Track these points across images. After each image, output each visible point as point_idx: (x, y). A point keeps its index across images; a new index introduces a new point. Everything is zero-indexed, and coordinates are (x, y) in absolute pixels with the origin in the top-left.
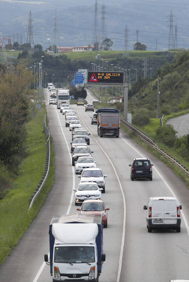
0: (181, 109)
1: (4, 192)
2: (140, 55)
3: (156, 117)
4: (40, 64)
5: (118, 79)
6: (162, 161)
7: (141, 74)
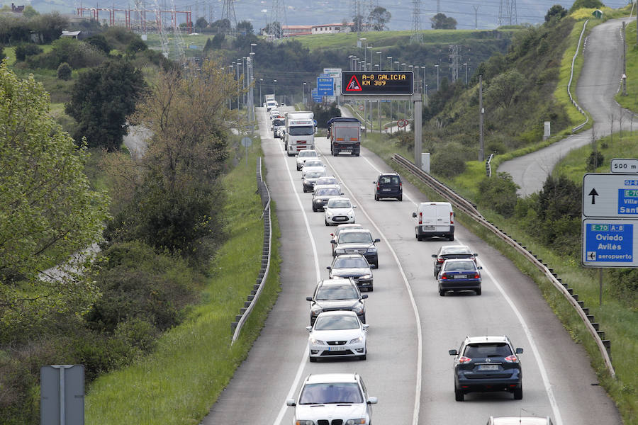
0: (526, 142)
1: (183, 311)
2: (446, 37)
3: (477, 159)
4: (248, 59)
5: (402, 86)
6: (492, 243)
7: (447, 75)
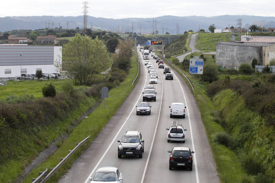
0: (180, 53)
1: (124, 79)
2: (168, 36)
3: (172, 56)
4: (136, 38)
5: (161, 44)
6: (175, 70)
7: (168, 42)
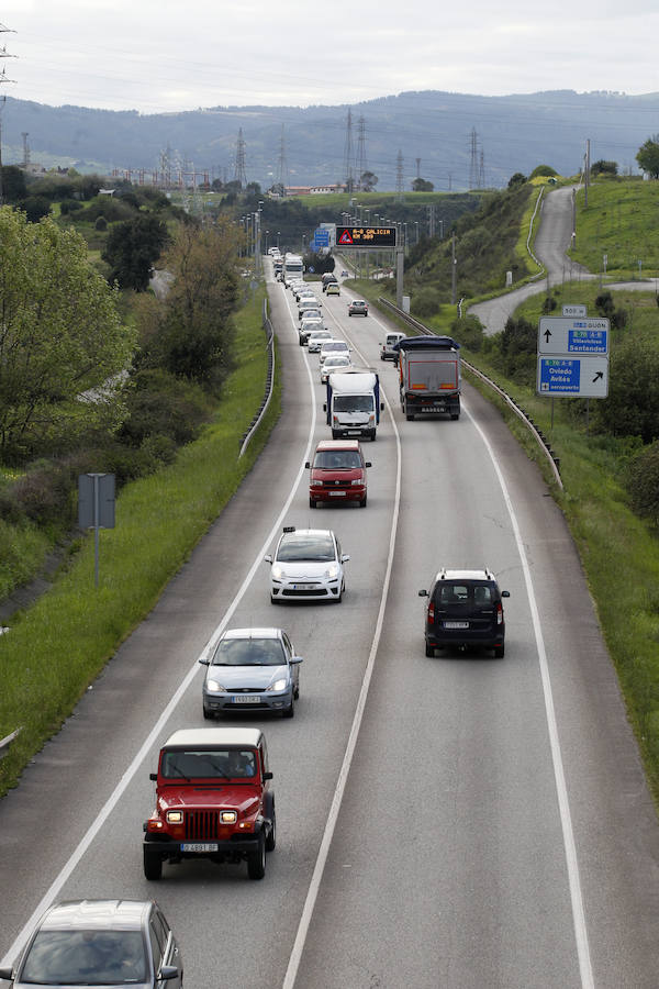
0: (491, 288)
1: (199, 429)
2: (425, 199)
3: (449, 302)
4: (257, 214)
7: (425, 230)
